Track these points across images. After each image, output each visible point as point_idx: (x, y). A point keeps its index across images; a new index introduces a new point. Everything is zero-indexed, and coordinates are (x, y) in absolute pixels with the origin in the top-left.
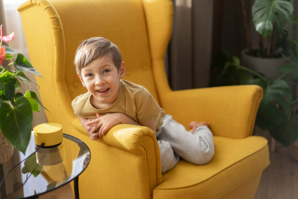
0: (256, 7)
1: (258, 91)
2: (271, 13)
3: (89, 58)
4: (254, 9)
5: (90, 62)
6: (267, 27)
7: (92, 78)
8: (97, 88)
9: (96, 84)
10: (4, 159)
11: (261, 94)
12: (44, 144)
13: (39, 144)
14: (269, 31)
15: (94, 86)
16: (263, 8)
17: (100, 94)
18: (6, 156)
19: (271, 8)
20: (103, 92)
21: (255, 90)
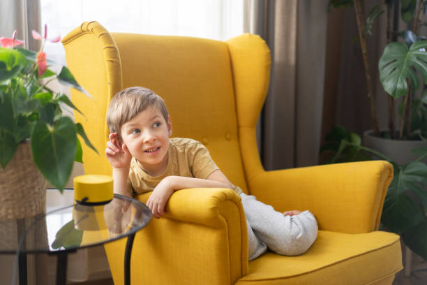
0: (384, 60)
1: (386, 168)
2: (404, 67)
3: (135, 109)
4: (381, 63)
5: (137, 114)
6: (399, 86)
7: (139, 136)
8: (146, 147)
9: (145, 141)
10: (32, 211)
11: (391, 172)
12: (86, 199)
13: (80, 200)
14: (402, 91)
15: (141, 144)
16: (394, 61)
17: (149, 154)
18: (34, 207)
19: (405, 61)
20: (154, 151)
21: (383, 167)
